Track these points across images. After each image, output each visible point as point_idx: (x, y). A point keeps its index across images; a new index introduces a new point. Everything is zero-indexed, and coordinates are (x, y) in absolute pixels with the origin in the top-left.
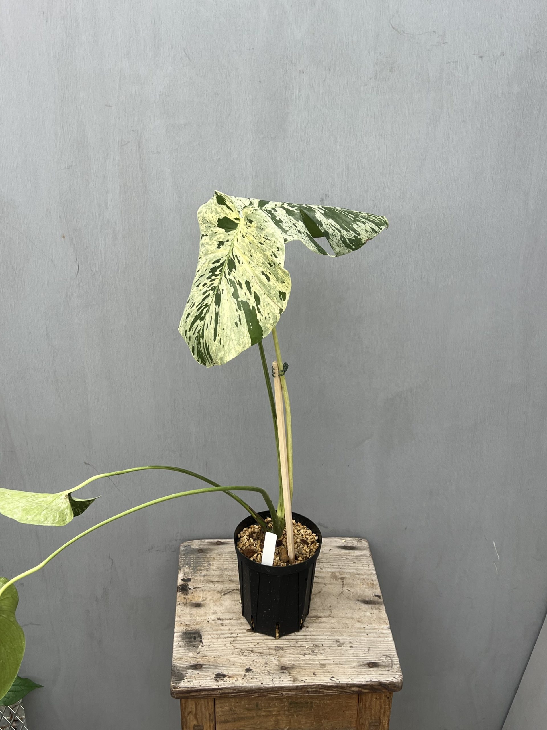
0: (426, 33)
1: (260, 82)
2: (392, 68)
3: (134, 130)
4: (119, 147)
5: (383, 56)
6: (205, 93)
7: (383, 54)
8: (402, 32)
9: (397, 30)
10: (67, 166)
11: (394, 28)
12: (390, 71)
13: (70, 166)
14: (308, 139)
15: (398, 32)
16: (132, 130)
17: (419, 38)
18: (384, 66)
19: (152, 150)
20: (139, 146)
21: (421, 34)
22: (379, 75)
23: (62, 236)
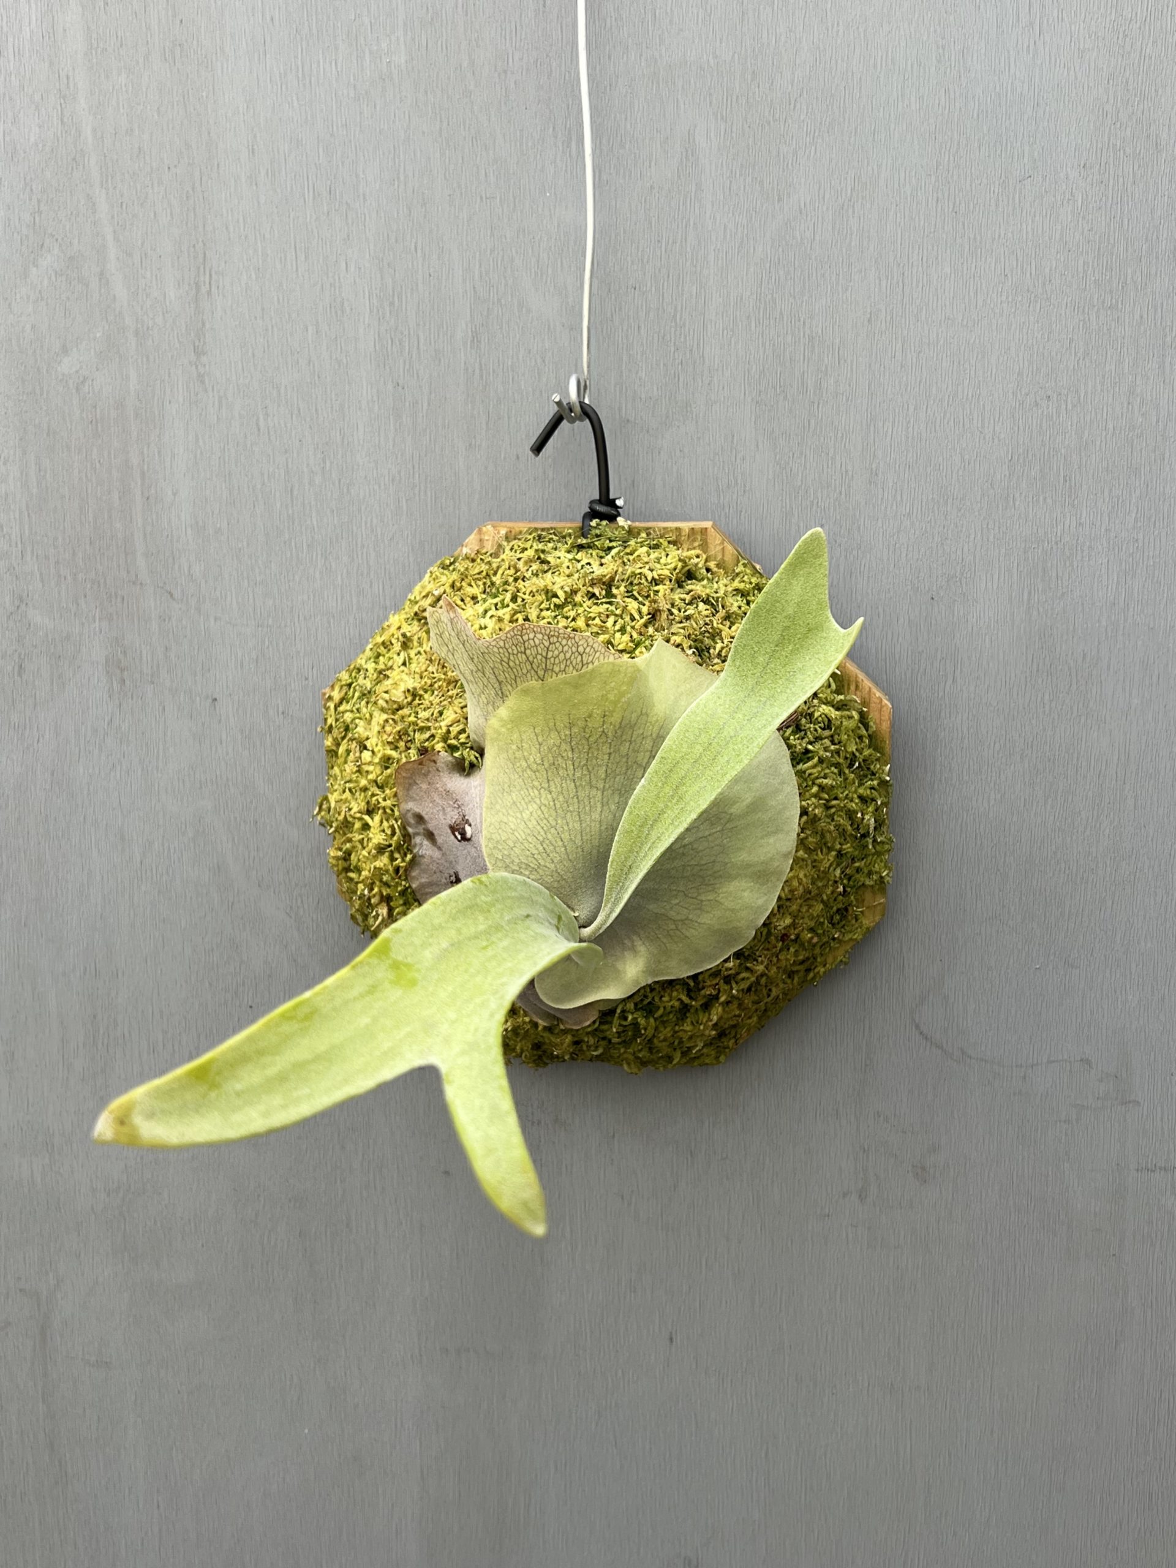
0: (1054, 1062)
1: (447, 1173)
2: (923, 1168)
5: (886, 1125)
6: (259, 1196)
7: (887, 1120)
8: (957, 1053)
11: (926, 1037)
12: (917, 1176)
14: (620, 1372)
17: (1024, 1078)
18: (892, 1160)
22: (874, 1188)
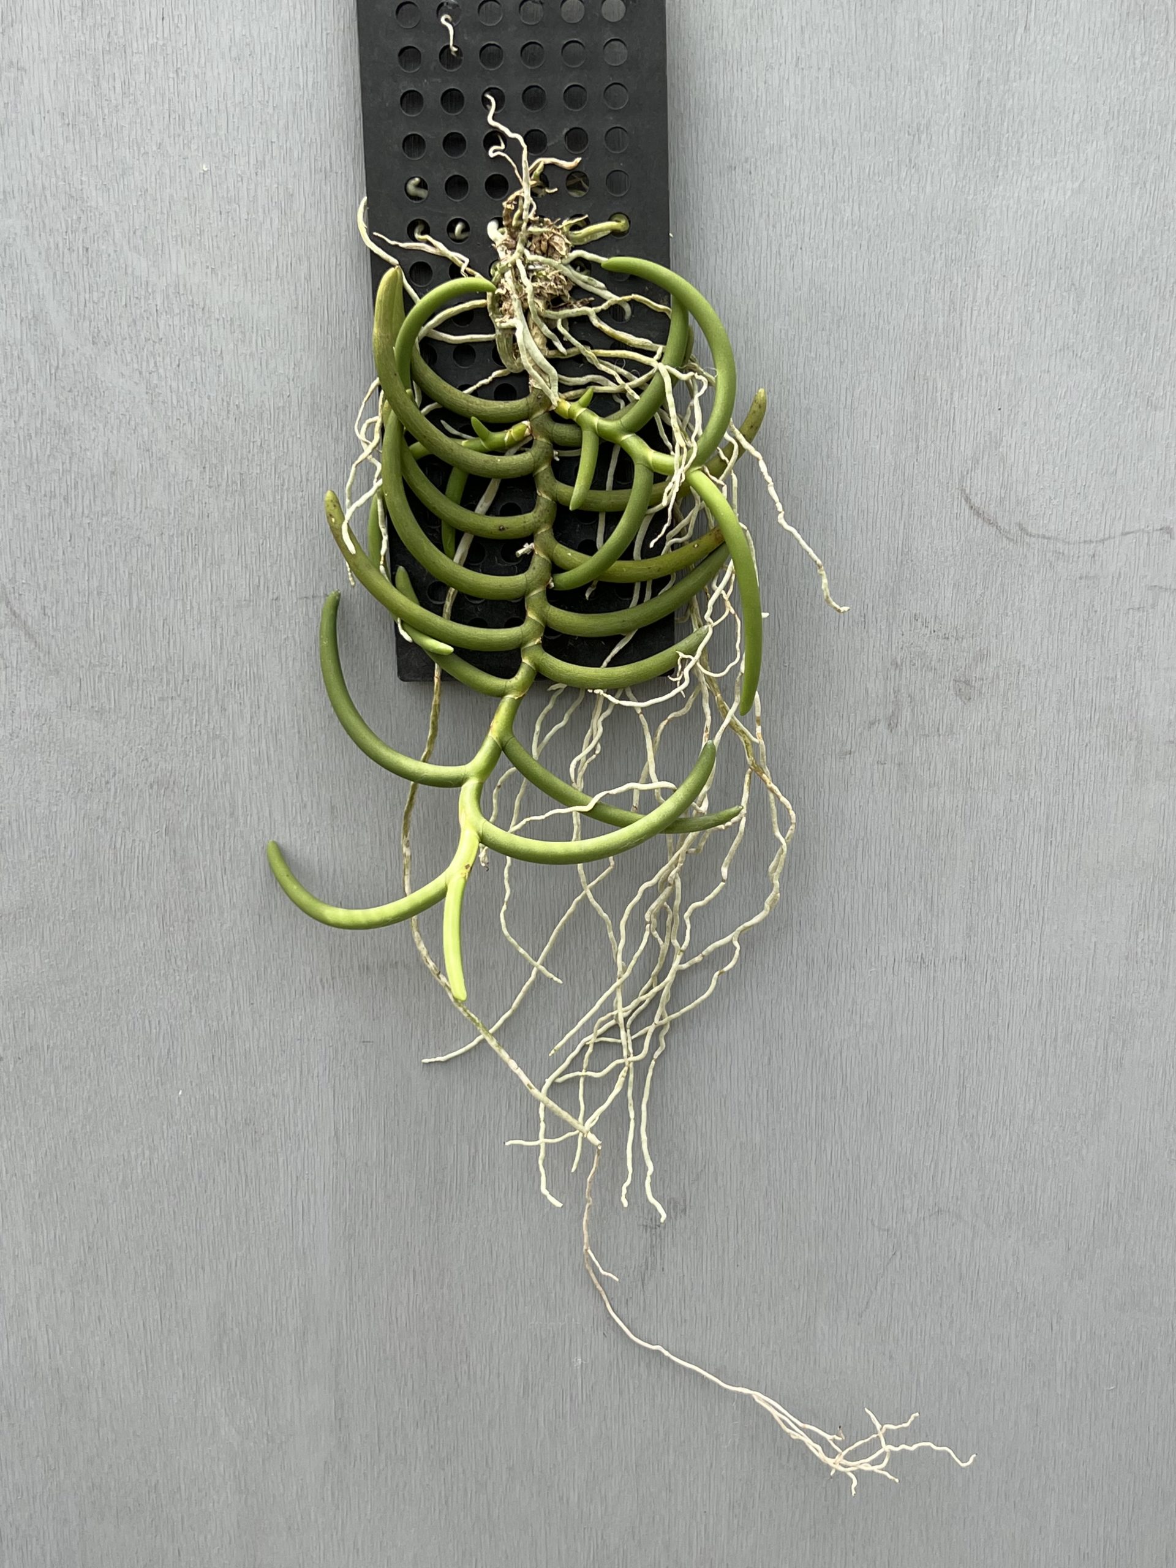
0: (1128, 533)
2: (967, 683)
5: (924, 630)
7: (925, 624)
8: (1014, 530)
11: (977, 512)
12: (959, 693)
17: (1094, 555)
18: (930, 675)
22: (906, 713)
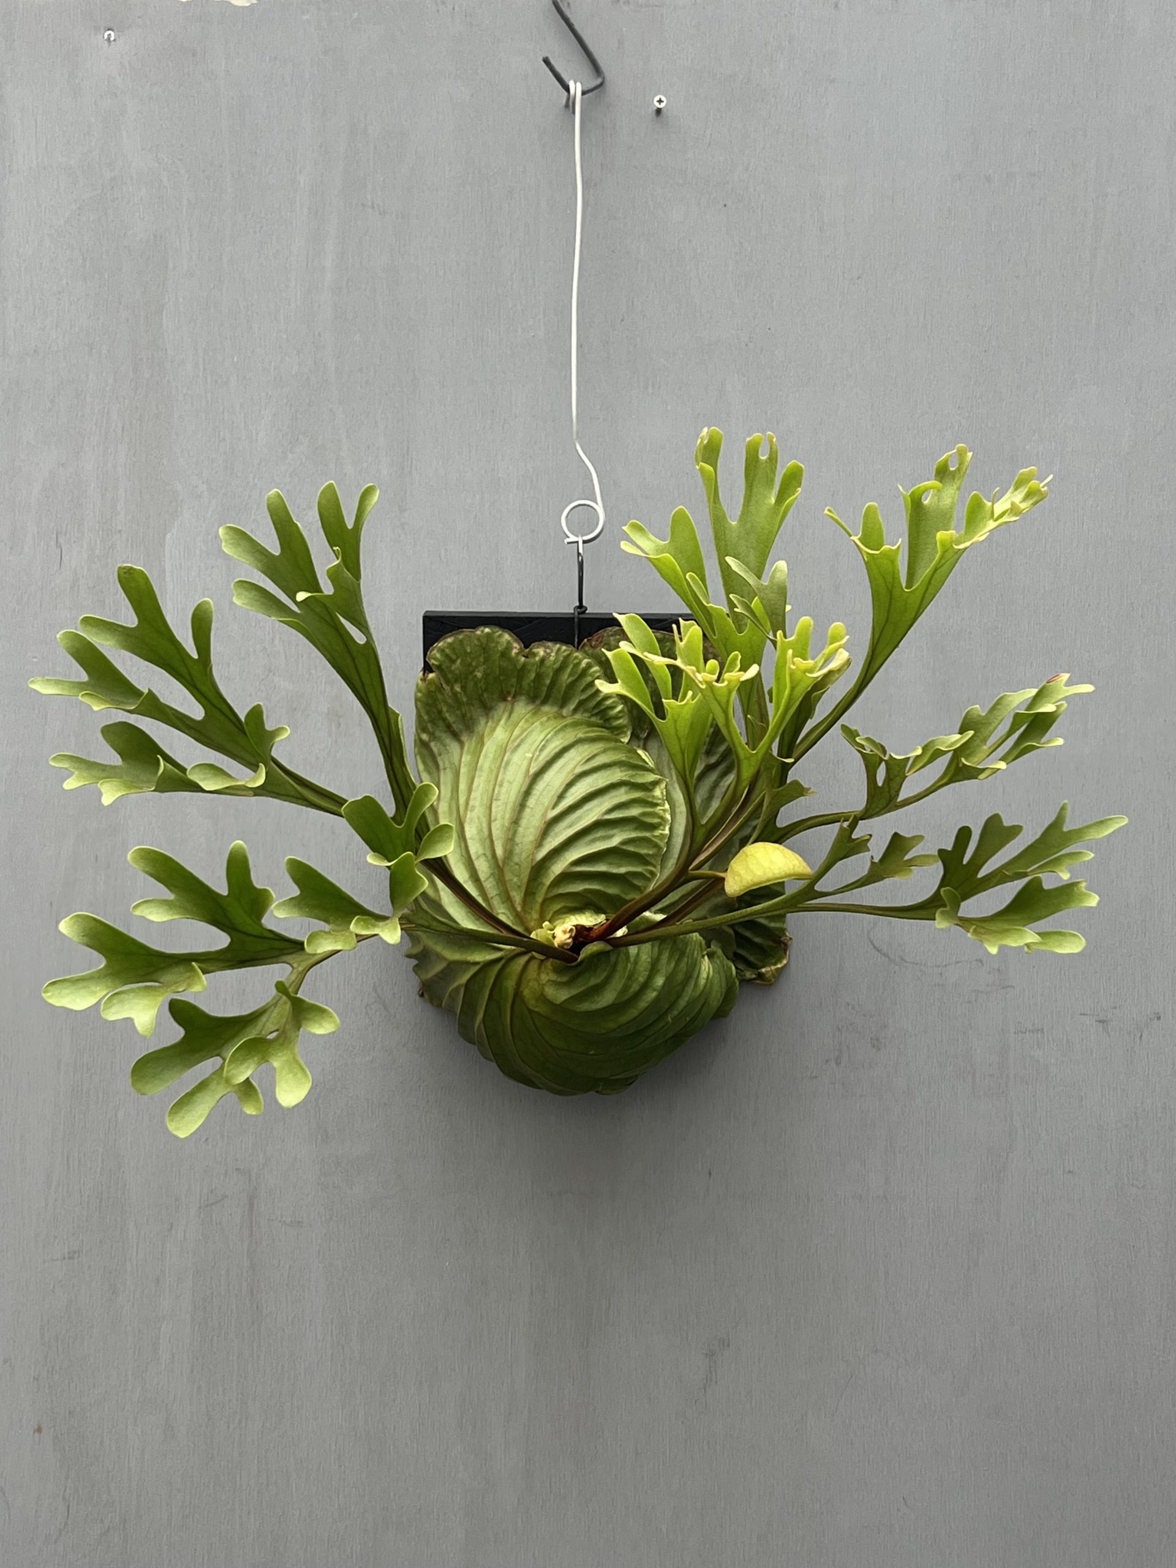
3: (242, 1168)
4: (200, 1208)
9: (886, 955)
10: (69, 1253)
13: (75, 1252)
15: (889, 958)
16: (237, 1169)
19: (282, 1217)
20: (251, 1206)
21: (946, 966)
23: (36, 1427)
